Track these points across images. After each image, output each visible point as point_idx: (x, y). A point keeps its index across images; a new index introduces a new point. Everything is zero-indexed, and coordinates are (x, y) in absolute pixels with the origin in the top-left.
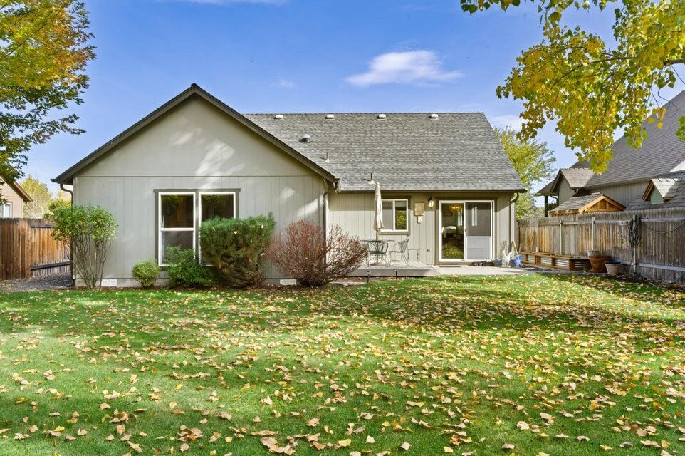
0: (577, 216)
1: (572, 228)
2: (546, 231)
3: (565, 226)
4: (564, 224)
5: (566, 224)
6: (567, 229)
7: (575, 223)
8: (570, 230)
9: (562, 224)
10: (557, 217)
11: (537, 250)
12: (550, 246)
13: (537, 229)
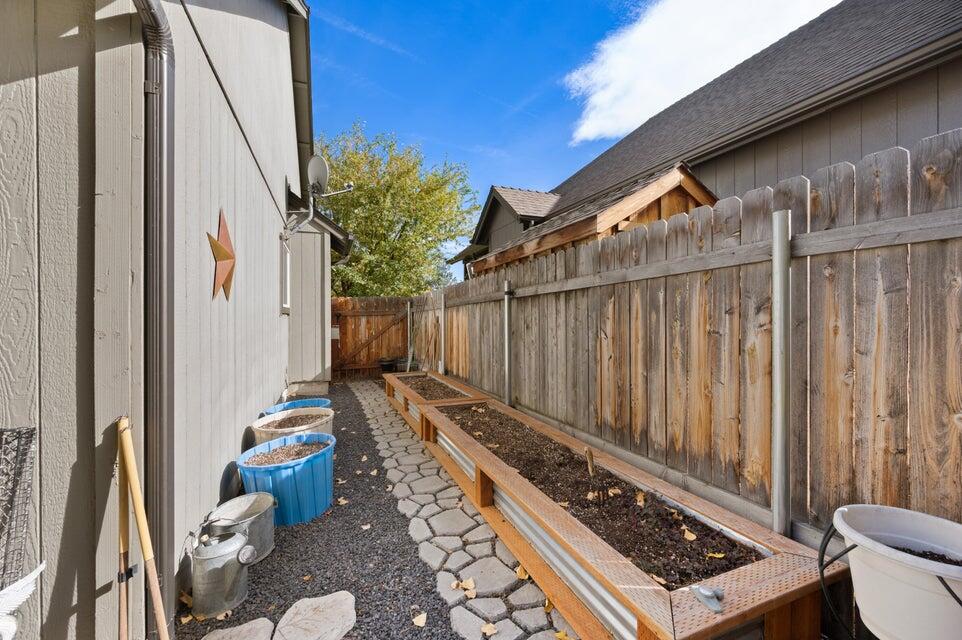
0: (585, 252)
1: (551, 306)
2: (461, 318)
3: (523, 299)
4: (520, 292)
5: (529, 291)
6: (532, 312)
7: (571, 285)
8: (543, 316)
9: (511, 293)
10: (491, 275)
11: (441, 370)
12: (472, 362)
13: (441, 314)
